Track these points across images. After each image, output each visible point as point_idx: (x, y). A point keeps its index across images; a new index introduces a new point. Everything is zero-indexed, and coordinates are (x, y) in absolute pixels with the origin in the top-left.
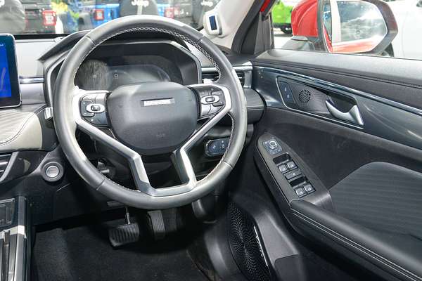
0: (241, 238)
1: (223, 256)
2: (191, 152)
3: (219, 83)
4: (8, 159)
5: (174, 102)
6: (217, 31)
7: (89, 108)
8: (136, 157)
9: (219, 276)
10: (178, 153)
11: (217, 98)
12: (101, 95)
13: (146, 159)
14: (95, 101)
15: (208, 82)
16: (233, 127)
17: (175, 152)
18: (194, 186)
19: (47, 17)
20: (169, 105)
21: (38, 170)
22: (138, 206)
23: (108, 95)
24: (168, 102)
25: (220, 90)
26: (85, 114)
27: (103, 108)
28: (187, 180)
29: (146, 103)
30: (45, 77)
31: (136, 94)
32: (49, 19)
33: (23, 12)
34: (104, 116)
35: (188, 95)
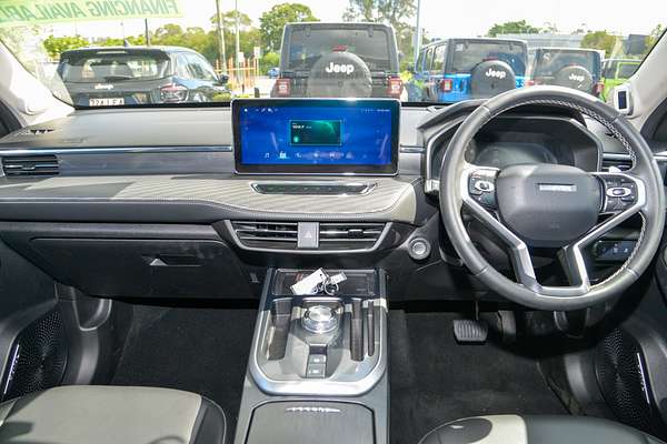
0: (615, 362)
1: (585, 378)
2: (586, 250)
3: (631, 173)
4: (382, 229)
5: (575, 190)
6: (627, 110)
7: (477, 185)
8: (522, 246)
9: (575, 400)
10: (571, 248)
11: (628, 192)
12: (491, 172)
13: (533, 251)
14: (484, 178)
15: (614, 171)
16: (643, 229)
17: (565, 248)
18: (588, 291)
19: (393, 87)
20: (569, 193)
21: (405, 245)
22: (520, 302)
23: (498, 173)
24: (568, 188)
25: (633, 182)
26: (473, 191)
27: (492, 188)
28: (578, 282)
29: (542, 188)
30: (425, 146)
31: (532, 176)
32: (395, 88)
33: (371, 80)
34: (492, 197)
35: (591, 184)
